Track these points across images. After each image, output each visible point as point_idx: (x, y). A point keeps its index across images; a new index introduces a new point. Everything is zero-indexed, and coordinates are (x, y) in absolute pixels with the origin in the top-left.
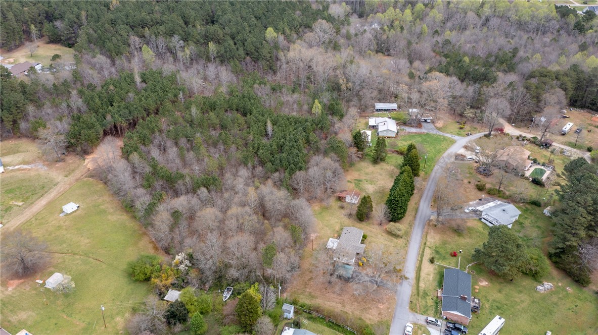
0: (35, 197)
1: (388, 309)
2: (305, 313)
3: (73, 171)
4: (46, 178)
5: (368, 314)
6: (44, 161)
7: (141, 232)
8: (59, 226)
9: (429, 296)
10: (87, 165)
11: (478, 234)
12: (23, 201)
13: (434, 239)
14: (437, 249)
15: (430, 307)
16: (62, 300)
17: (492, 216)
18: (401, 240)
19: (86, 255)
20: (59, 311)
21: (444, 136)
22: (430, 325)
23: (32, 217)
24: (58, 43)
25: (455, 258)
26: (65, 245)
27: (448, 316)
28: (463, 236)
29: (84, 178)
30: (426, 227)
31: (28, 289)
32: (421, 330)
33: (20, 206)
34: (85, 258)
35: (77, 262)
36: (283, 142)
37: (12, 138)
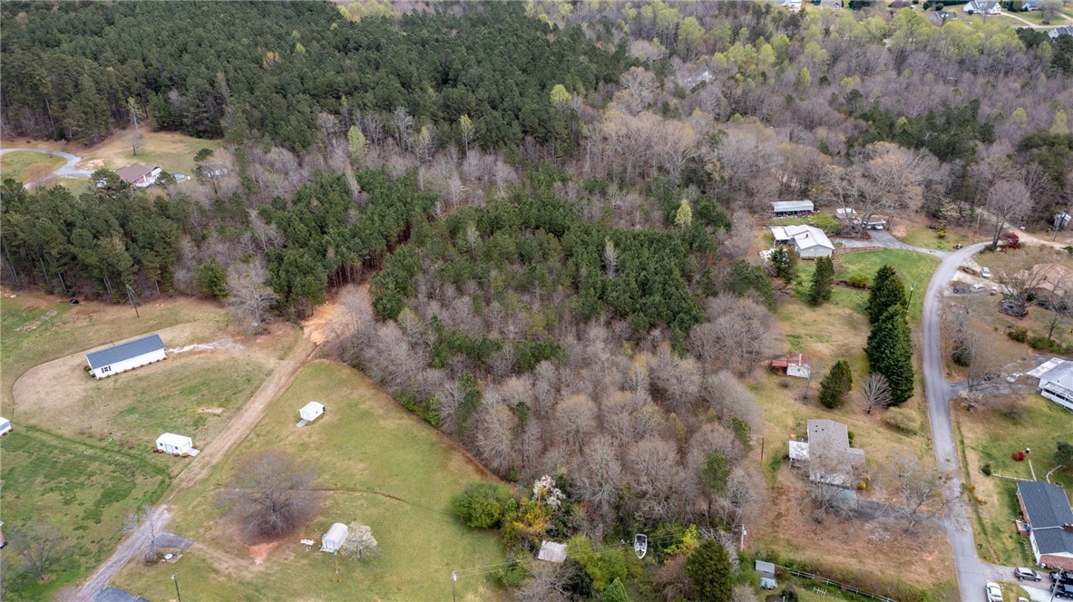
0: (241, 397)
1: (943, 561)
2: (795, 578)
3: (290, 348)
4: (247, 364)
5: (911, 572)
6: (233, 336)
7: (444, 446)
8: (302, 444)
9: (1003, 532)
10: (310, 336)
11: (1045, 418)
12: (221, 406)
13: (974, 433)
14: (987, 451)
15: (1013, 550)
16: (362, 572)
17: (1059, 384)
18: (917, 438)
19: (369, 489)
20: (364, 590)
21: (917, 253)
22: (1025, 581)
23: (248, 432)
24: (176, 130)
25: (1021, 463)
26: (326, 476)
27: (1049, 562)
28: (1021, 424)
29: (312, 360)
30: (952, 412)
31: (292, 558)
32: (1012, 590)
33: (219, 416)
34: (371, 495)
35: (359, 503)
36: (645, 276)
37: (159, 298)
